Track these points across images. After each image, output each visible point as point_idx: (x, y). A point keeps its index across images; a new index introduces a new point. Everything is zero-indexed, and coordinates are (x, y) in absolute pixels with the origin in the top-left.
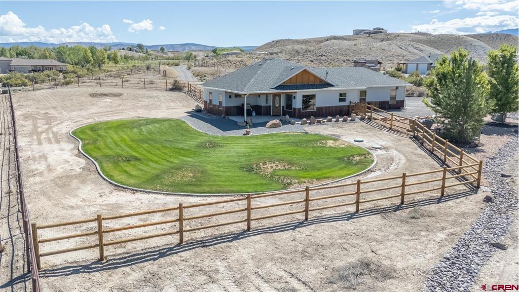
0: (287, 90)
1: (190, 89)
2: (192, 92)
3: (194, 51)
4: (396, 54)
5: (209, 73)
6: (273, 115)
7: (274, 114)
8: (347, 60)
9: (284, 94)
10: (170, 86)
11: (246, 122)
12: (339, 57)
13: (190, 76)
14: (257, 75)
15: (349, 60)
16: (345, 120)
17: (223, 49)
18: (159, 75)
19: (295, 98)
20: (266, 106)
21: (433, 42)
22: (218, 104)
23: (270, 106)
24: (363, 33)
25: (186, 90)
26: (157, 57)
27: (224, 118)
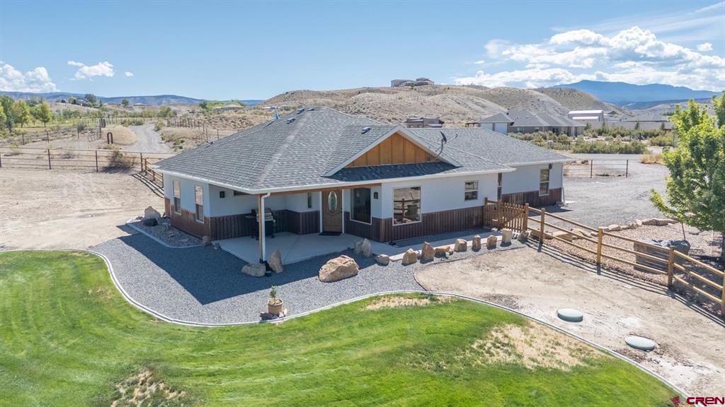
0: (362, 179)
1: (144, 168)
2: (146, 176)
3: (175, 105)
4: (453, 110)
5: (189, 135)
6: (325, 233)
7: (327, 229)
8: (393, 119)
9: (349, 190)
10: (105, 163)
11: (266, 263)
12: (382, 114)
13: (156, 141)
14: (286, 146)
15: (395, 119)
16: (492, 246)
17: (217, 103)
18: (100, 141)
19: (376, 195)
20: (309, 213)
21: (493, 96)
22: (193, 211)
23: (317, 213)
24: (404, 84)
25: (138, 168)
26: (116, 112)
27: (209, 245)
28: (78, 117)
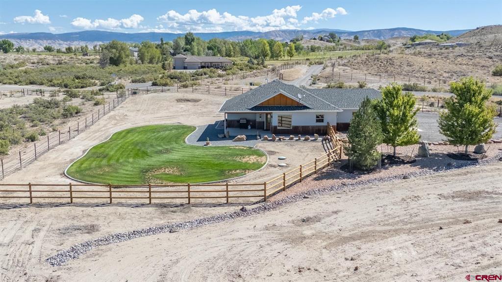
7: (267, 129)
11: (225, 135)
16: (306, 140)
20: (260, 122)
23: (264, 122)
28: (320, 51)
